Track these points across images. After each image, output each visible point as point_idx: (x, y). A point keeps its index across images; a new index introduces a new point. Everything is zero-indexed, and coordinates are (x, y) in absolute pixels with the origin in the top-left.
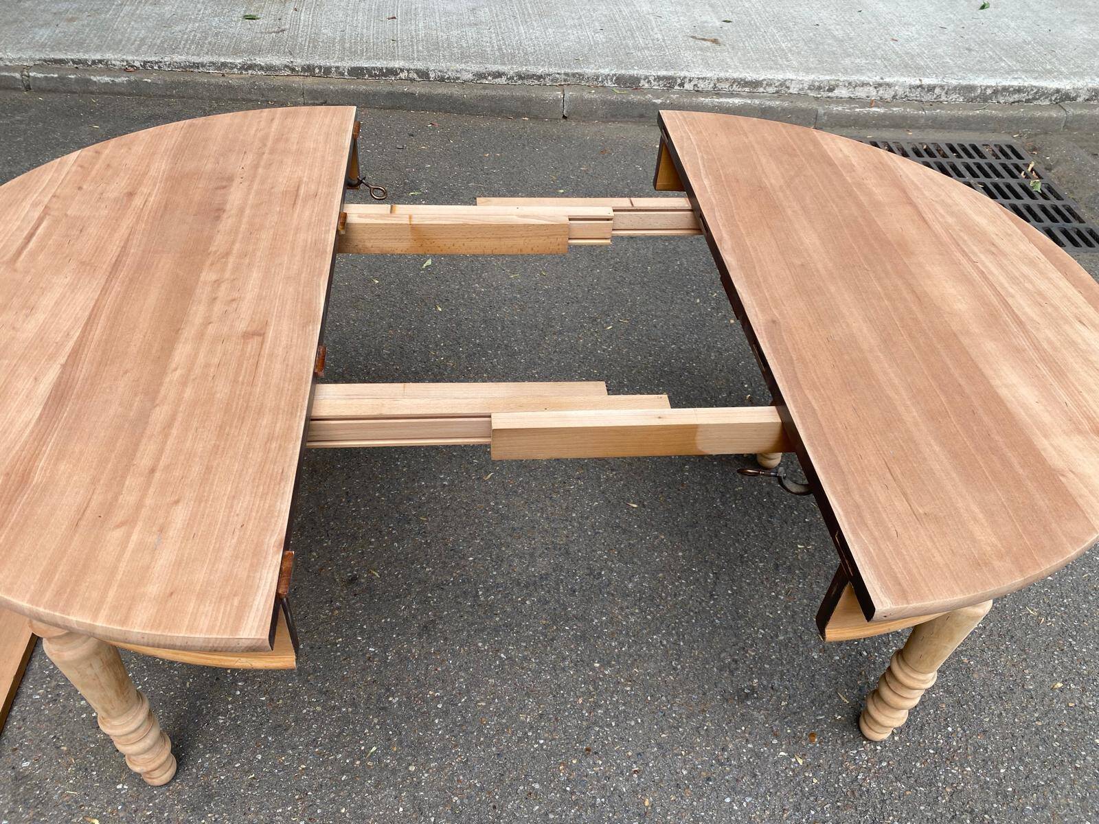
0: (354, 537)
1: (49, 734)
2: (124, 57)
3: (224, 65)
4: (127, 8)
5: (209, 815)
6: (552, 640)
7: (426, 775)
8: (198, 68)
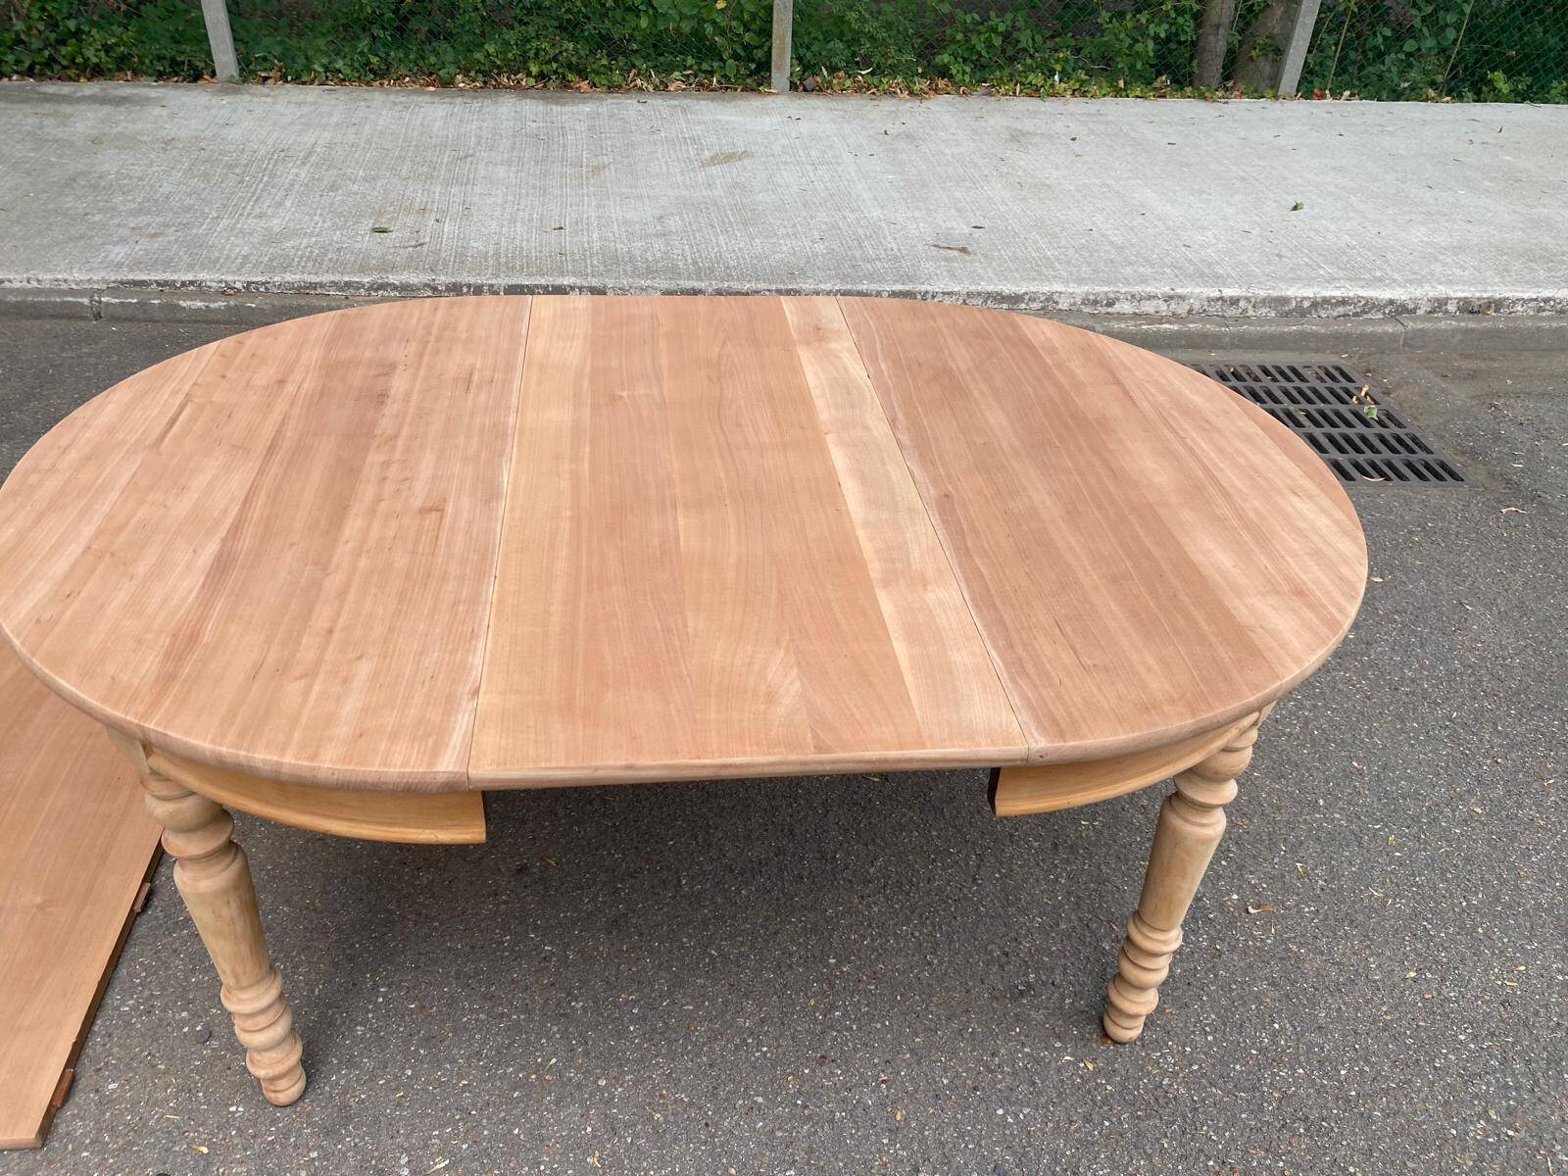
0: (523, 821)
1: (141, 1051)
2: (223, 277)
3: (348, 284)
4: (224, 223)
5: (348, 1139)
6: (776, 933)
7: (620, 1090)
8: (315, 288)
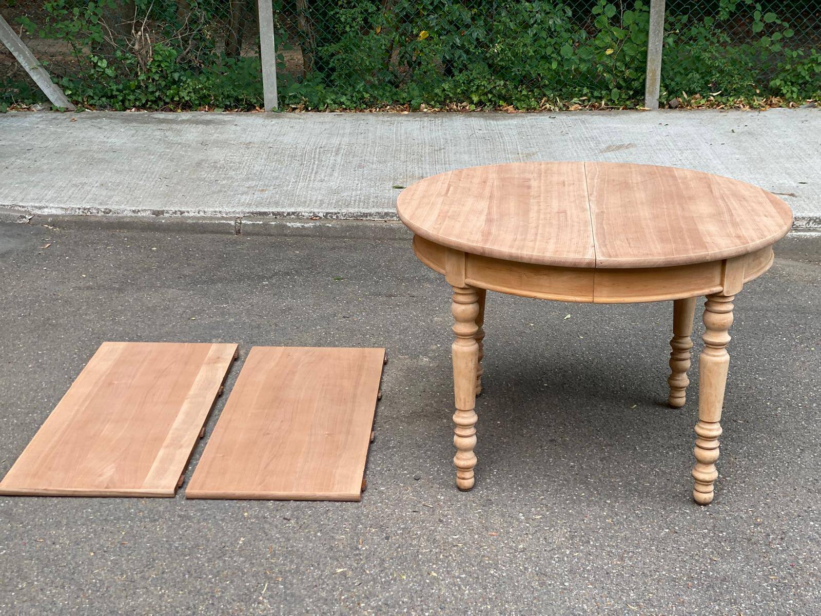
2: (312, 210)
3: (387, 214)
4: (301, 184)
8: (366, 217)
